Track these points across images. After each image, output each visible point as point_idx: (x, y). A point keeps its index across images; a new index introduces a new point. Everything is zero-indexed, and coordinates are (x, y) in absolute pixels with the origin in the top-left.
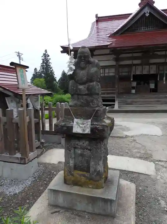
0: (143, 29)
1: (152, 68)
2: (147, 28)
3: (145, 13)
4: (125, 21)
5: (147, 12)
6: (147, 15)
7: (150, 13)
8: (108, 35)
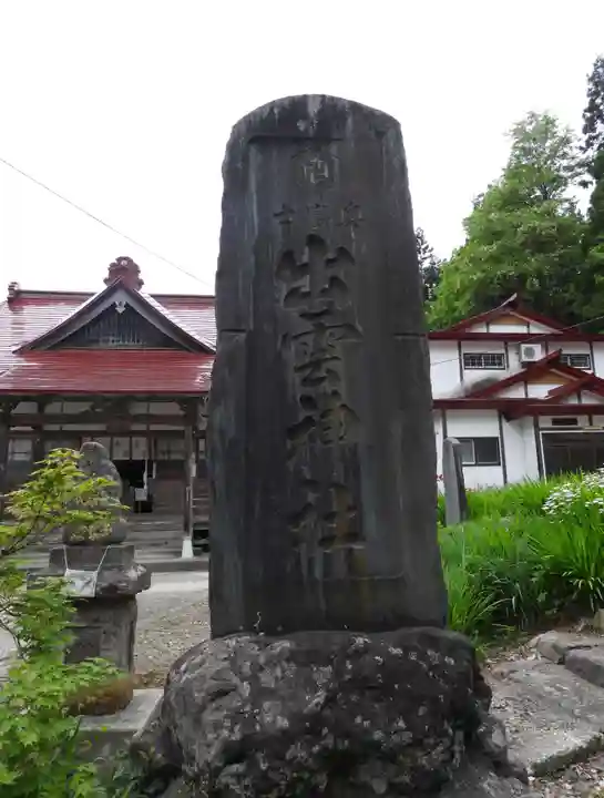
0: (113, 343)
1: (137, 446)
2: (124, 341)
3: (114, 305)
4: (71, 311)
5: (120, 304)
6: (120, 310)
7: (127, 305)
8: (15, 348)
